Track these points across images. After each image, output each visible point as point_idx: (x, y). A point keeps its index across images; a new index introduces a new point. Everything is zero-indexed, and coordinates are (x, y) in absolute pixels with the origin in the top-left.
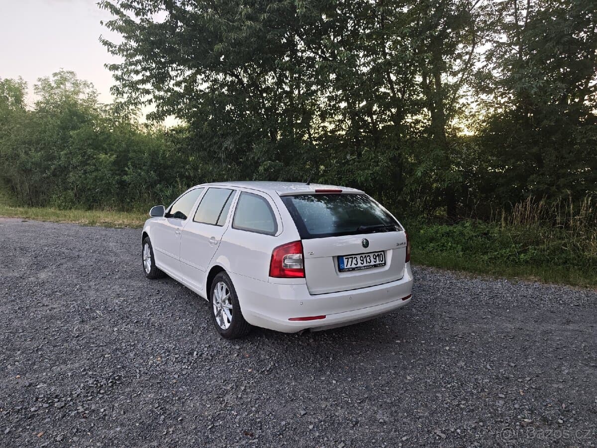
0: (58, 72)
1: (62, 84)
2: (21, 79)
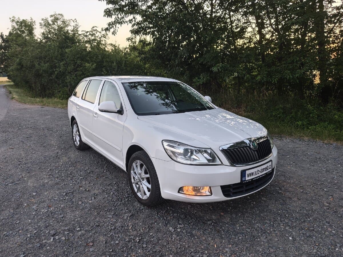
0: (53, 14)
1: (56, 22)
2: (32, 19)
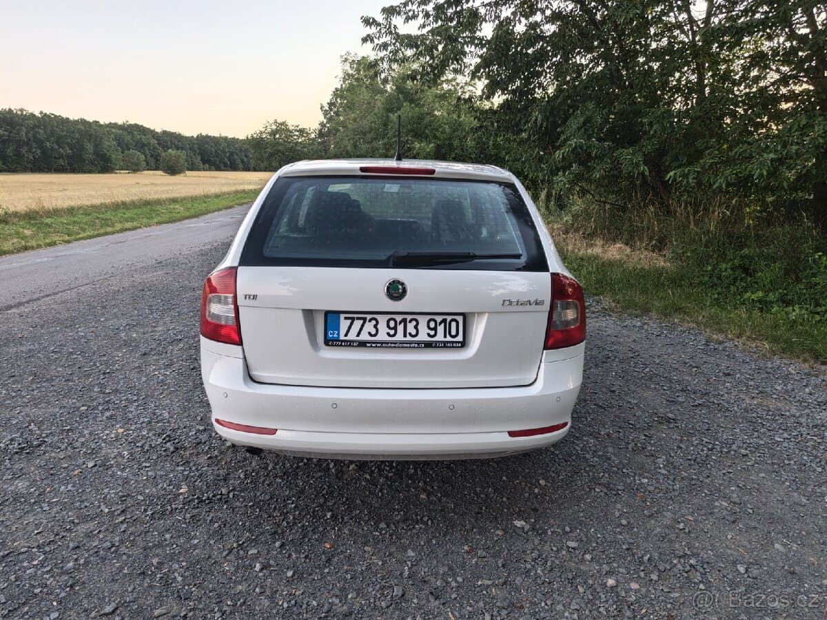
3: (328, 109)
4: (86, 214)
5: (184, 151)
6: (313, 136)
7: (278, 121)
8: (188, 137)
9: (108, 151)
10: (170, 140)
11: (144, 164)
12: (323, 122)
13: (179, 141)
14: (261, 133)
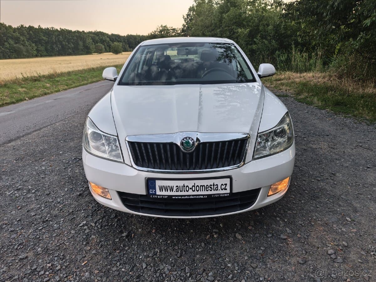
3: (186, 18)
4: (76, 75)
5: (121, 43)
6: (179, 32)
7: (163, 26)
8: (123, 36)
9: (89, 44)
10: (116, 38)
11: (104, 50)
12: (184, 24)
13: (119, 38)
14: (155, 32)
